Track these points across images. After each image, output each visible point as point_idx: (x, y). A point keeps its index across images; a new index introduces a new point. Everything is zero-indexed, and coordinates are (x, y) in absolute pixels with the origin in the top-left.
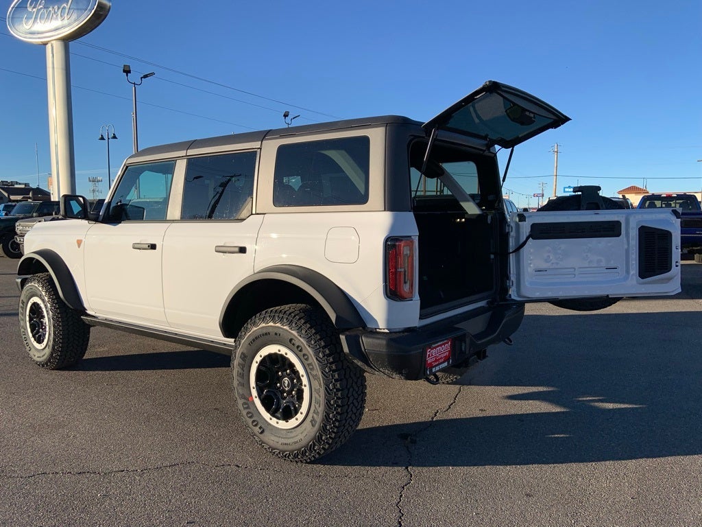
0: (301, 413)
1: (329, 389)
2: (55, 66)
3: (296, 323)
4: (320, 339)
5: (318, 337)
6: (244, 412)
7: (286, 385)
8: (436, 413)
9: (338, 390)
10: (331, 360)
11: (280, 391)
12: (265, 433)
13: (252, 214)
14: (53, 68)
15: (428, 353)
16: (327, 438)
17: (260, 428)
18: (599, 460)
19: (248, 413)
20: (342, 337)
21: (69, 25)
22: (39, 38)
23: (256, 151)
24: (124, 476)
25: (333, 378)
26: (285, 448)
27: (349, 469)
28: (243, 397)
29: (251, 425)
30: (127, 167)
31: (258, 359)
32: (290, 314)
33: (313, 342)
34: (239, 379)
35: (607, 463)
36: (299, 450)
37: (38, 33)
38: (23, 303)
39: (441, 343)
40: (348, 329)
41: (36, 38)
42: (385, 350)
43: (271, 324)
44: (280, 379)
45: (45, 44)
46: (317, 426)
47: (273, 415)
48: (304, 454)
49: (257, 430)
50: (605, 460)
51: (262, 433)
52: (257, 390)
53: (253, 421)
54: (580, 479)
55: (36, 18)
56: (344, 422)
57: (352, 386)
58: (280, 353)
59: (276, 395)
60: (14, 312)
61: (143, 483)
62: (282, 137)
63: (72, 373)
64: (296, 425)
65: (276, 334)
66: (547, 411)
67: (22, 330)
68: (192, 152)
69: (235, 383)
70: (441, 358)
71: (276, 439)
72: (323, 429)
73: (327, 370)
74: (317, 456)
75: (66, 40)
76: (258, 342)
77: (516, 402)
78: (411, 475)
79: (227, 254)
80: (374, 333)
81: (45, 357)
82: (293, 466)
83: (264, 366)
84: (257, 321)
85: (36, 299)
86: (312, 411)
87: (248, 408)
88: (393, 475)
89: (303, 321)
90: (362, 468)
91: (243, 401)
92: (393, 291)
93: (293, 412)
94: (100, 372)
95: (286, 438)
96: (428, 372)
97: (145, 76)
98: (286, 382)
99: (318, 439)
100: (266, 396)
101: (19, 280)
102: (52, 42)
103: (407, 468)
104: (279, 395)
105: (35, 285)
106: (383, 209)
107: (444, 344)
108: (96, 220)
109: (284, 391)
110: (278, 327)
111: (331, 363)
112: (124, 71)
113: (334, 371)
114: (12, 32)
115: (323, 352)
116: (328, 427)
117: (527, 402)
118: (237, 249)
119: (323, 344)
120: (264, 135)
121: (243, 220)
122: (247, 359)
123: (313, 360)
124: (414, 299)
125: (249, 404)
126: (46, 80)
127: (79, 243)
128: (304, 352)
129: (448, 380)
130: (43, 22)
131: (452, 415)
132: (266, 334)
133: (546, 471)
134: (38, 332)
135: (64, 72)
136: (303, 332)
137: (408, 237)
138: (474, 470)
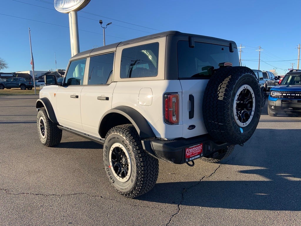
0: (128, 176)
1: (138, 166)
2: (72, 22)
3: (125, 134)
4: (135, 142)
5: (134, 141)
6: (107, 172)
7: (124, 162)
8: (203, 178)
9: (142, 166)
10: (139, 152)
11: (122, 164)
12: (115, 183)
13: (112, 82)
14: (72, 23)
15: (187, 151)
16: (138, 189)
17: (113, 180)
18: (282, 209)
19: (109, 173)
20: (142, 142)
21: (77, 4)
22: (66, 11)
23: (114, 52)
24: (53, 198)
25: (140, 161)
26: (122, 191)
27: (151, 203)
28: (107, 165)
29: (110, 179)
30: (71, 62)
31: (112, 149)
32: (123, 129)
33: (131, 143)
34: (105, 157)
35: (287, 212)
36: (127, 192)
37: (66, 9)
38: (38, 119)
39: (196, 146)
40: (146, 138)
41: (65, 11)
42: (162, 149)
43: (116, 133)
44: (121, 159)
45: (68, 13)
46: (134, 182)
47: (118, 175)
48: (129, 194)
49: (112, 181)
50: (286, 210)
51: (113, 182)
52: (112, 163)
53: (110, 177)
54: (268, 220)
55: (64, 3)
56: (146, 181)
57: (150, 165)
58: (120, 147)
59: (119, 165)
60: (35, 121)
61: (59, 202)
62: (124, 45)
63: (55, 148)
64: (126, 180)
65: (118, 138)
66: (263, 180)
67: (38, 130)
68: (92, 54)
69: (104, 159)
70: (196, 153)
71: (119, 186)
72: (136, 184)
73: (137, 157)
74: (135, 196)
75: (76, 11)
76: (111, 141)
77: (247, 174)
78: (179, 209)
79: (102, 100)
80: (159, 140)
81: (45, 141)
82: (126, 199)
83: (114, 152)
84: (111, 132)
85: (41, 118)
86: (132, 175)
87: (108, 171)
88: (171, 208)
89: (128, 133)
90: (157, 203)
91: (107, 167)
92: (168, 120)
93: (125, 175)
94: (66, 149)
95: (122, 186)
96: (187, 160)
97: (108, 24)
98: (124, 160)
99: (134, 188)
100: (116, 166)
101: (37, 110)
102: (71, 12)
103: (179, 206)
104: (121, 166)
105: (41, 112)
106: (164, 79)
107: (198, 146)
108: (61, 85)
109: (123, 165)
110: (118, 135)
111: (139, 153)
112: (100, 23)
113: (140, 157)
114: (56, 9)
115: (136, 148)
116: (138, 183)
117: (253, 175)
118: (105, 98)
119: (136, 144)
120: (118, 45)
121: (109, 84)
122: (108, 148)
123: (131, 151)
124: (179, 124)
125: (109, 169)
126: (69, 28)
127: (55, 94)
128: (128, 147)
129: (214, 161)
130: (67, 4)
131: (211, 179)
132: (114, 138)
133: (251, 214)
134: (43, 131)
135: (76, 24)
136: (128, 138)
137: (176, 92)
138: (212, 209)
